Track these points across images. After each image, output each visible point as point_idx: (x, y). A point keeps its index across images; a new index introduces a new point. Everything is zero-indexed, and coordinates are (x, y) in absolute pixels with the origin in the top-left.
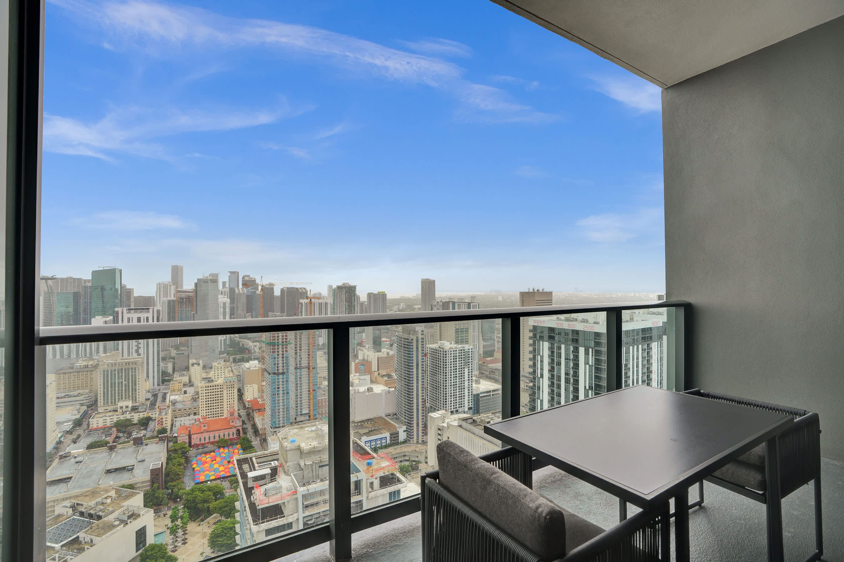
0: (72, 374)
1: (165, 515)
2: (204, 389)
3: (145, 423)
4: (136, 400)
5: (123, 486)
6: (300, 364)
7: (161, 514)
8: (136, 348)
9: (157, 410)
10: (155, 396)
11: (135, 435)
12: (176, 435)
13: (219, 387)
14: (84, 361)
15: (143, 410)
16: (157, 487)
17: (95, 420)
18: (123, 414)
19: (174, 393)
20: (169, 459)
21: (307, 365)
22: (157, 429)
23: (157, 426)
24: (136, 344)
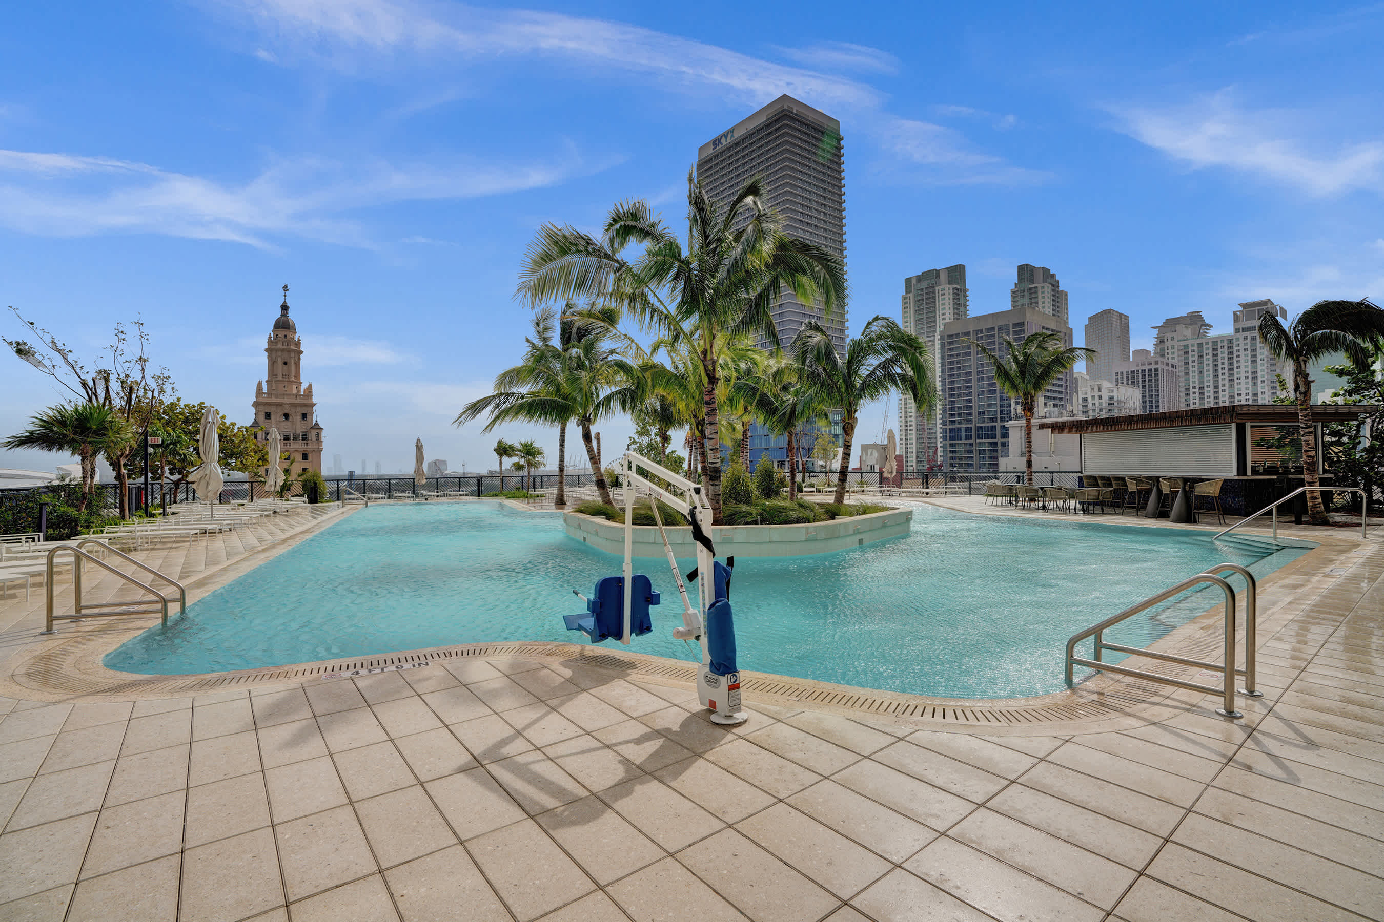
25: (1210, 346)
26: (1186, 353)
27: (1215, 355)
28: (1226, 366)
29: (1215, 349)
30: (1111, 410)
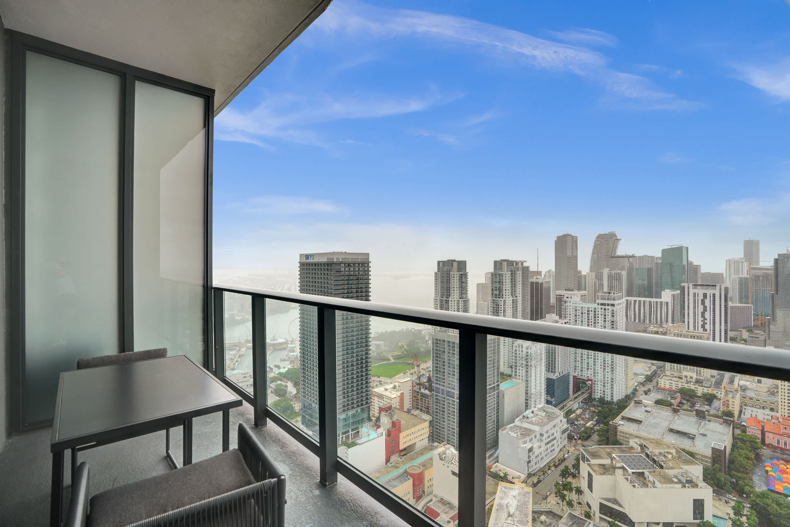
3: (710, 399)
5: (684, 450)
7: (722, 499)
8: (702, 323)
9: (723, 390)
10: (721, 375)
11: (697, 407)
12: (744, 423)
14: (654, 327)
15: (707, 386)
16: (718, 468)
17: (663, 381)
18: (687, 383)
22: (721, 409)
23: (722, 407)
24: (702, 319)
25: (586, 309)
26: (576, 310)
27: (588, 314)
28: (593, 321)
29: (588, 311)
30: (527, 359)
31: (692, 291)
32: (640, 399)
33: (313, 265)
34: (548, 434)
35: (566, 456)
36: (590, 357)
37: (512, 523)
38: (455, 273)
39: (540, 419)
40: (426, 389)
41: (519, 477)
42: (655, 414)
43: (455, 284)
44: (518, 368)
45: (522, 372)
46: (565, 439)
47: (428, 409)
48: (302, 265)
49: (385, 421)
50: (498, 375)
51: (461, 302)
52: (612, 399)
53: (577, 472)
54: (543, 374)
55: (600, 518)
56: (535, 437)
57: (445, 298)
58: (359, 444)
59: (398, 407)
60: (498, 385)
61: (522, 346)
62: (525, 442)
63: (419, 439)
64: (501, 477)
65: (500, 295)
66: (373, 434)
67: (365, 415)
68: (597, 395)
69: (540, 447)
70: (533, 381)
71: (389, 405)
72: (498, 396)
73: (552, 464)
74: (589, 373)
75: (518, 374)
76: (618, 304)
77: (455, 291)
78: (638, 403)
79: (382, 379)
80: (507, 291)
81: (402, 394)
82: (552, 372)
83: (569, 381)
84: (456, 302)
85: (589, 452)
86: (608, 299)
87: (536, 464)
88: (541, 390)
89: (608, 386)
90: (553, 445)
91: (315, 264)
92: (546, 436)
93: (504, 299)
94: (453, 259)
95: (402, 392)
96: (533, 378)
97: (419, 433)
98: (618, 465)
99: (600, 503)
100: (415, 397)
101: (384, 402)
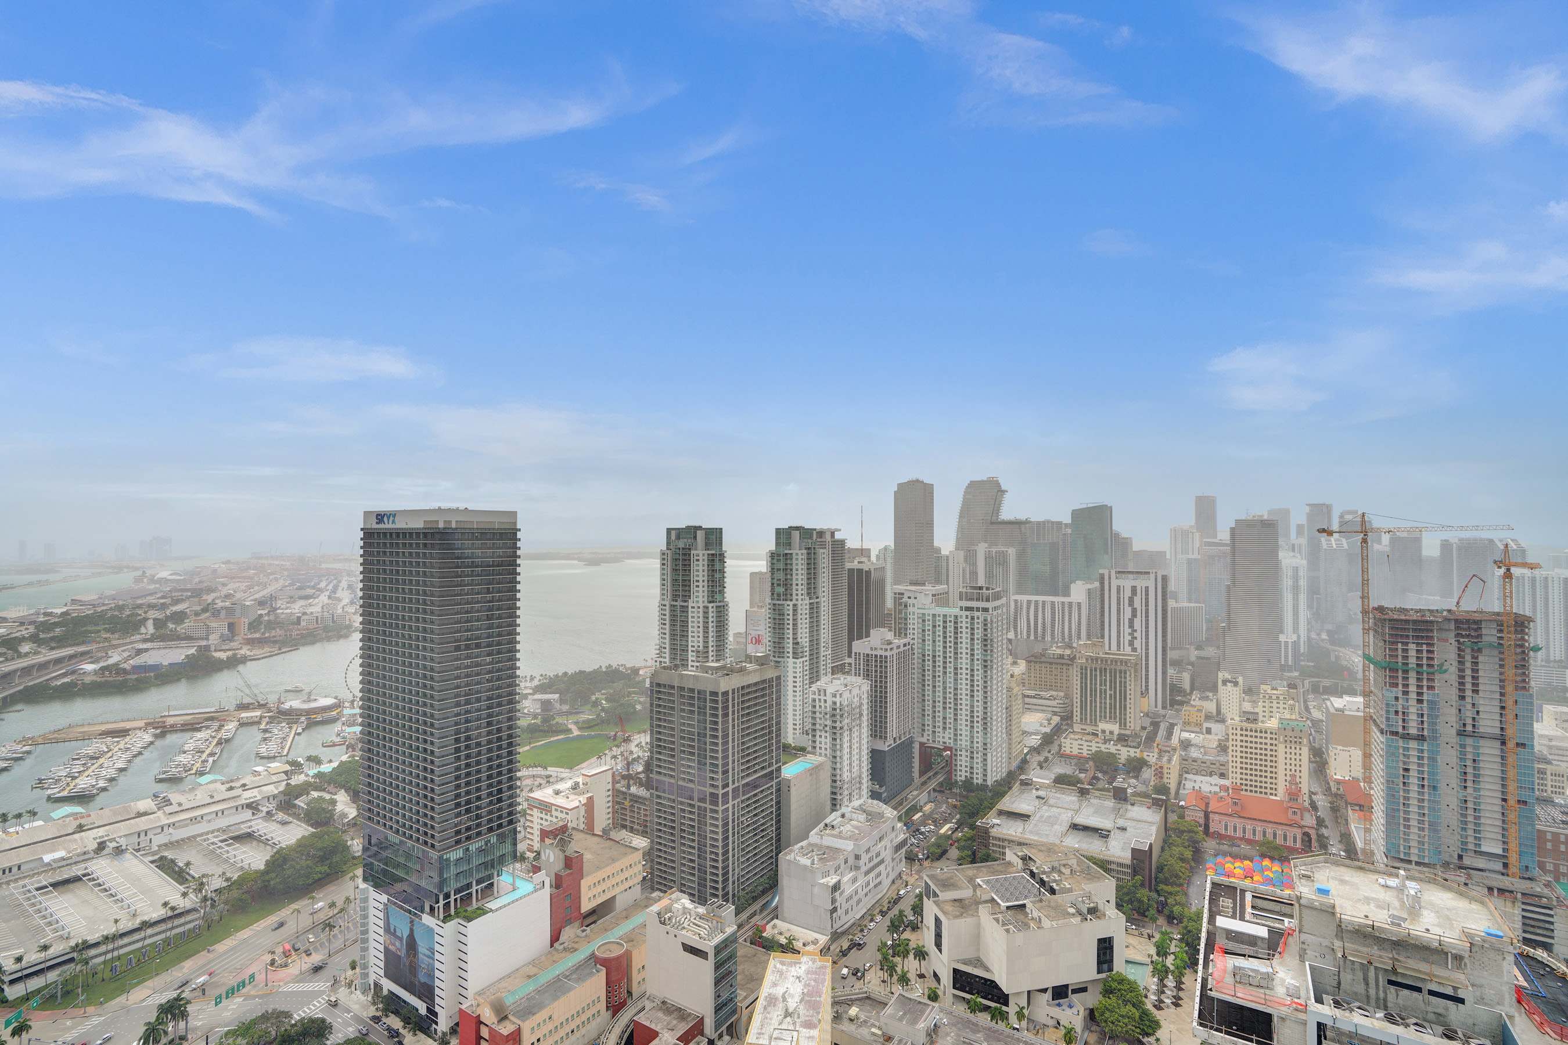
0: (1043, 665)
1: (1150, 937)
2: (1239, 732)
3: (1136, 767)
4: (1125, 725)
5: (1091, 859)
6: (1474, 726)
7: (1146, 931)
8: (1130, 638)
9: (1156, 750)
10: (1156, 725)
11: (1119, 782)
12: (1182, 803)
13: (1269, 735)
14: (1057, 647)
15: (1134, 744)
16: (1139, 882)
17: (1068, 741)
18: (1105, 743)
19: (1187, 728)
20: (1166, 843)
21: (1498, 731)
22: (1152, 783)
23: (1153, 778)
24: (1130, 631)
25: (941, 619)
26: (924, 621)
27: (945, 627)
28: (952, 639)
29: (945, 622)
30: (834, 715)
31: (1115, 583)
32: (1030, 777)
33: (394, 536)
34: (870, 855)
35: (902, 892)
36: (948, 705)
37: (791, 1027)
38: (701, 553)
39: (857, 828)
40: (641, 785)
41: (815, 942)
42: (1052, 801)
43: (701, 573)
44: (818, 733)
45: (824, 740)
46: (901, 861)
47: (646, 826)
48: (370, 536)
49: (552, 857)
50: (778, 748)
51: (711, 610)
52: (985, 780)
53: (920, 918)
54: (865, 741)
55: (955, 996)
56: (846, 862)
57: (679, 603)
58: (491, 910)
59: (582, 826)
60: (779, 769)
61: (825, 691)
62: (827, 874)
63: (622, 888)
64: (782, 946)
65: (787, 595)
66: (525, 887)
67: (507, 848)
68: (961, 775)
69: (854, 880)
70: (846, 757)
71: (561, 824)
72: (778, 790)
73: (878, 910)
74: (947, 735)
75: (818, 744)
76: (995, 608)
77: (701, 589)
78: (1026, 784)
79: (552, 771)
80: (800, 587)
81: (590, 799)
82: (881, 737)
83: (912, 753)
84: (701, 610)
85: (938, 880)
86: (978, 600)
87: (847, 912)
88: (861, 773)
89: (978, 758)
90: (879, 874)
91: (398, 534)
92: (865, 858)
93: (794, 602)
94: (697, 524)
95: (590, 795)
96: (846, 750)
97: (622, 877)
98: (985, 897)
99: (955, 970)
100: (618, 803)
101: (554, 820)
